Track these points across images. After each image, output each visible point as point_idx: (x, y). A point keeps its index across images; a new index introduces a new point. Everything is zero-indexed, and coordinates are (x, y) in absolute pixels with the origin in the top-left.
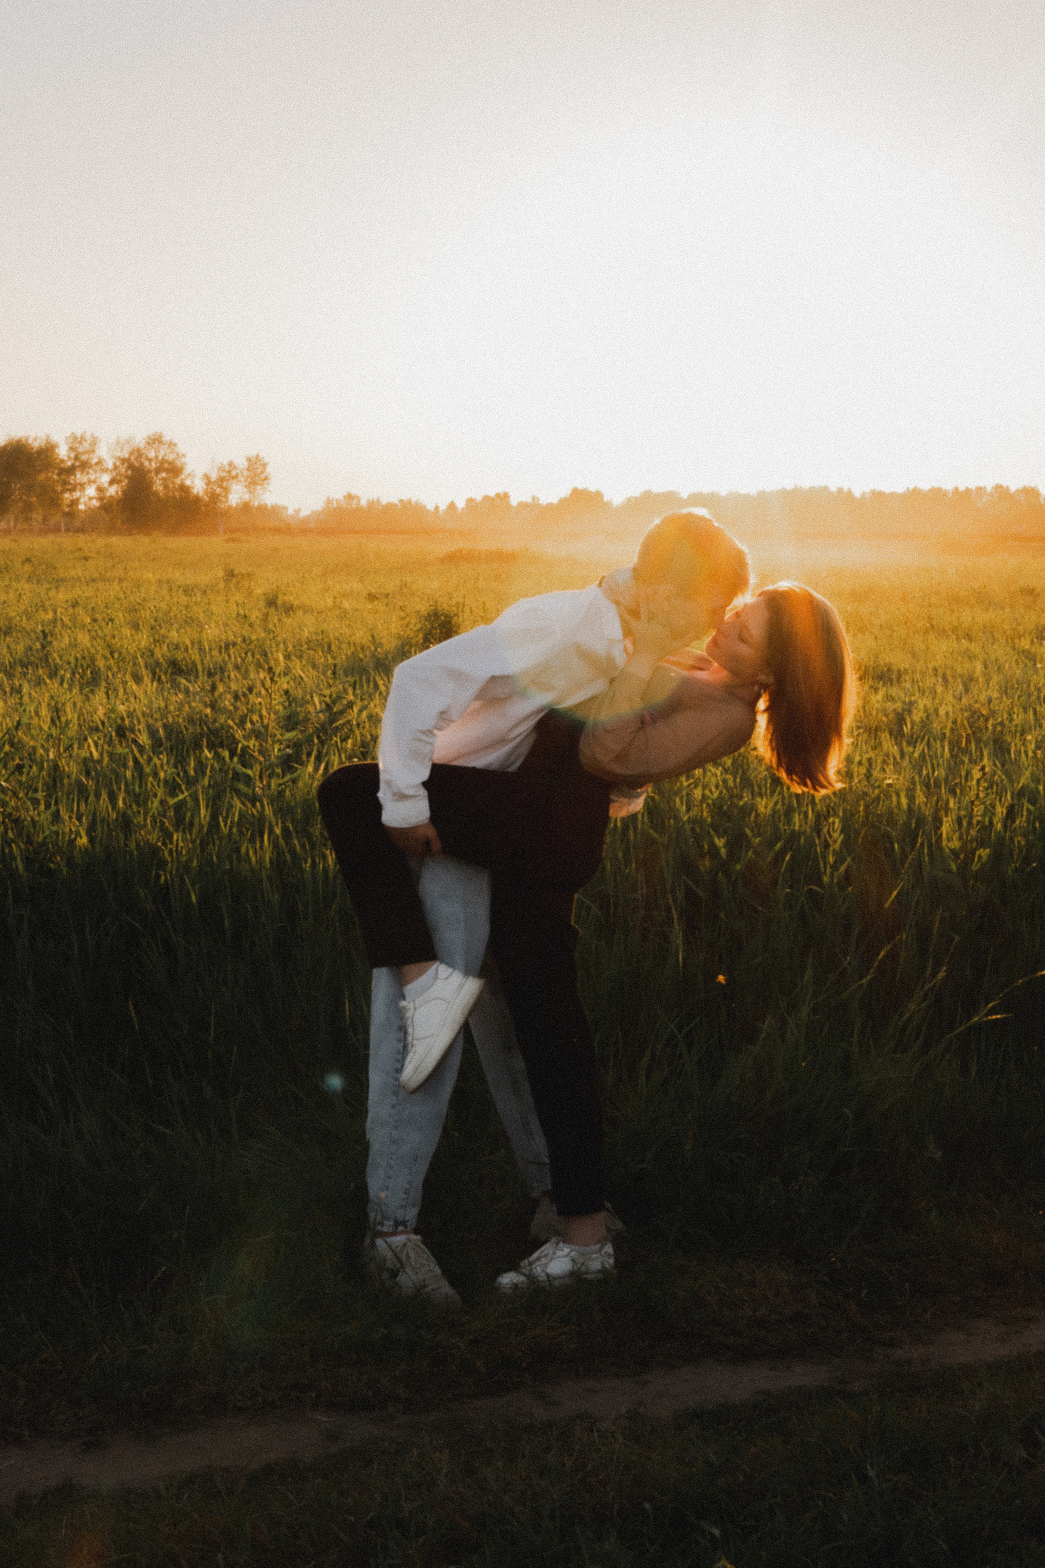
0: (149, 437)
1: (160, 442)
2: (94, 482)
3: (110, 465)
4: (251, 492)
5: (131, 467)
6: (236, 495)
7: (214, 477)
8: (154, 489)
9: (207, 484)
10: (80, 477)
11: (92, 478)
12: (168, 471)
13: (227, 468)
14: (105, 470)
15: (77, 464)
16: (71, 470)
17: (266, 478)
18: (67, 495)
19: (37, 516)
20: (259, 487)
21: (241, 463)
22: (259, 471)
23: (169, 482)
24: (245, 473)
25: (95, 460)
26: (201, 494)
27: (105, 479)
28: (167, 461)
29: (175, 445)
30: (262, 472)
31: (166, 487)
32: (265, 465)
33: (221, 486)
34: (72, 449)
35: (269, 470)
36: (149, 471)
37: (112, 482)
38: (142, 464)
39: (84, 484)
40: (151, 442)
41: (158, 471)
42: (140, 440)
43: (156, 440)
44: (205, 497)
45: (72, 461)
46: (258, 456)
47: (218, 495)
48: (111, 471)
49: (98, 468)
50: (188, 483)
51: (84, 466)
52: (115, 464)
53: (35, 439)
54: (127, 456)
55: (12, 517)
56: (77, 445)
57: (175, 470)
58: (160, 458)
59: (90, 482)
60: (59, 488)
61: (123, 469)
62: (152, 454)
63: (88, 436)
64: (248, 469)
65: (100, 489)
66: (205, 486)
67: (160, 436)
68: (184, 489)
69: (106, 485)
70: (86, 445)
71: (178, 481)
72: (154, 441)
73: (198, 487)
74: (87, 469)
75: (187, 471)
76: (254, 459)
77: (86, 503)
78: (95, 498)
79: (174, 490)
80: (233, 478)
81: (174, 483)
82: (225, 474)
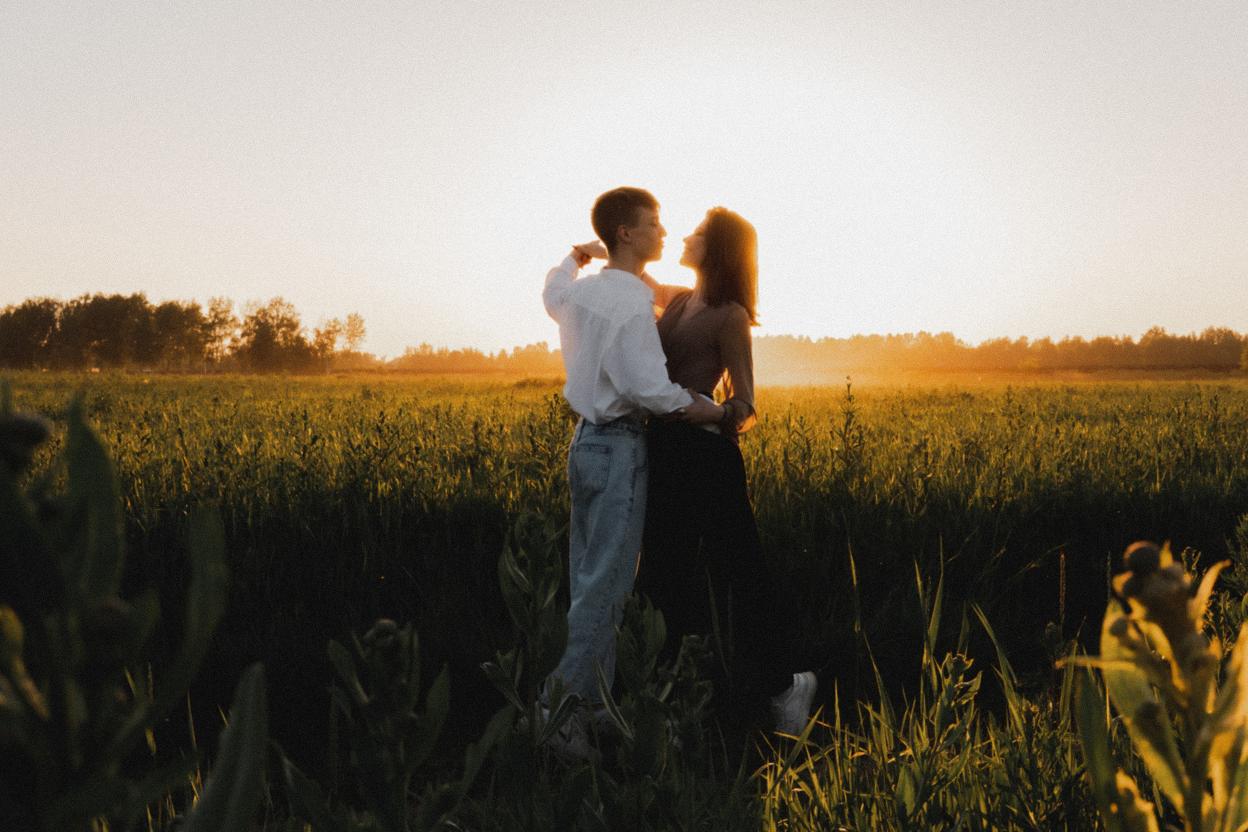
0: (272, 300)
1: (281, 304)
2: (230, 335)
3: (242, 322)
4: (351, 343)
5: (258, 323)
6: (340, 345)
7: (322, 331)
8: (276, 340)
9: (317, 336)
10: (218, 331)
11: (228, 332)
12: (286, 326)
13: (333, 324)
14: (238, 326)
15: (217, 321)
16: (212, 326)
17: (363, 332)
18: (208, 345)
19: (185, 362)
20: (357, 338)
21: (343, 319)
22: (357, 326)
23: (288, 336)
24: (347, 328)
25: (230, 319)
26: (313, 344)
27: (238, 332)
28: (286, 319)
29: (292, 306)
30: (360, 327)
31: (285, 338)
32: (362, 321)
33: (328, 338)
34: (212, 309)
35: (365, 325)
36: (272, 326)
37: (243, 335)
38: (267, 321)
39: (222, 336)
40: (274, 304)
41: (279, 326)
42: (265, 304)
43: (277, 303)
44: (316, 346)
45: (213, 318)
46: (356, 315)
47: (326, 344)
48: (243, 327)
49: (233, 324)
50: (302, 335)
51: (222, 322)
52: (246, 321)
53: (184, 302)
54: (255, 315)
55: (166, 362)
56: (217, 306)
57: (292, 326)
58: (280, 316)
59: (226, 334)
60: (202, 340)
61: (252, 325)
62: (274, 313)
63: (225, 299)
64: (349, 325)
65: (234, 340)
66: (316, 338)
67: (281, 299)
68: (300, 341)
69: (239, 337)
70: (223, 306)
71: (295, 334)
73: (310, 338)
74: (224, 325)
75: (301, 326)
76: (353, 317)
77: (222, 351)
78: (230, 347)
79: (292, 341)
80: (337, 331)
81: (291, 335)
82: (331, 329)
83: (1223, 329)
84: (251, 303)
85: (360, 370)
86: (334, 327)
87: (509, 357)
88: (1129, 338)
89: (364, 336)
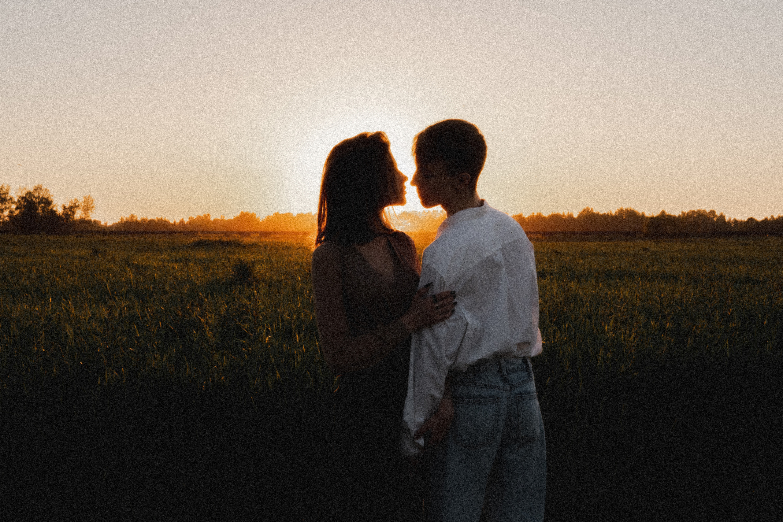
0: (35, 187)
1: (41, 189)
2: (8, 208)
3: (16, 200)
4: (85, 214)
5: (26, 201)
6: (78, 215)
8: (38, 212)
9: (64, 210)
11: (7, 206)
12: (45, 203)
13: (74, 202)
14: (13, 203)
17: (93, 207)
20: (89, 211)
21: (81, 200)
22: (90, 203)
23: (45, 209)
24: (83, 204)
25: (8, 198)
26: (61, 214)
27: (13, 207)
28: (44, 198)
29: (48, 190)
30: (92, 204)
31: (44, 211)
32: (92, 200)
33: (71, 211)
35: (94, 203)
36: (35, 203)
37: (16, 209)
38: (32, 200)
39: (3, 209)
40: (36, 189)
41: (40, 203)
42: (31, 189)
43: (38, 189)
44: (63, 216)
46: (89, 196)
47: (70, 215)
48: (16, 203)
49: (10, 201)
50: (54, 209)
51: (3, 200)
52: (18, 200)
54: (24, 195)
57: (48, 202)
58: (41, 196)
59: (6, 208)
61: (22, 202)
62: (36, 195)
63: (5, 186)
64: (84, 202)
65: (11, 212)
67: (41, 186)
68: (53, 212)
69: (14, 210)
70: (4, 190)
71: (50, 208)
72: (38, 188)
73: (60, 210)
74: (5, 202)
75: (54, 203)
76: (87, 198)
77: (3, 219)
78: (7, 216)
79: (48, 212)
80: (77, 207)
81: (48, 209)
82: (73, 205)
83: (629, 209)
84: (22, 188)
85: (91, 231)
86: (75, 204)
87: (186, 223)
88: (571, 215)
89: (94, 209)
